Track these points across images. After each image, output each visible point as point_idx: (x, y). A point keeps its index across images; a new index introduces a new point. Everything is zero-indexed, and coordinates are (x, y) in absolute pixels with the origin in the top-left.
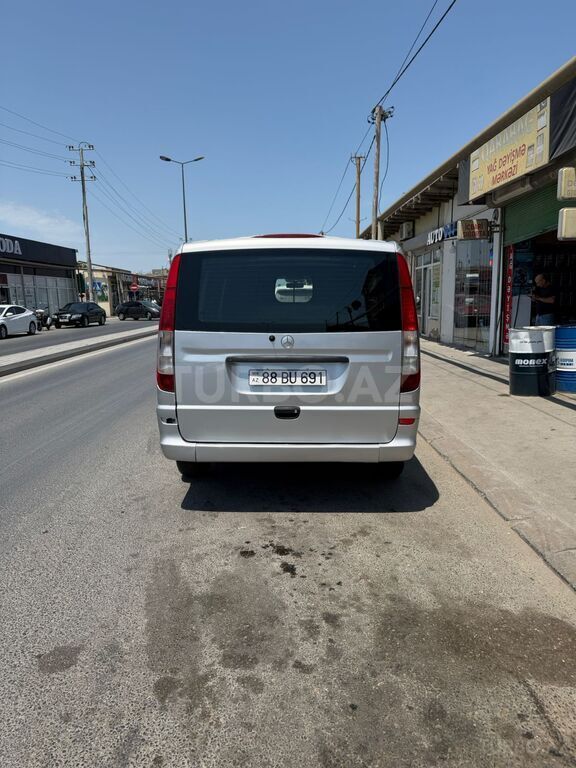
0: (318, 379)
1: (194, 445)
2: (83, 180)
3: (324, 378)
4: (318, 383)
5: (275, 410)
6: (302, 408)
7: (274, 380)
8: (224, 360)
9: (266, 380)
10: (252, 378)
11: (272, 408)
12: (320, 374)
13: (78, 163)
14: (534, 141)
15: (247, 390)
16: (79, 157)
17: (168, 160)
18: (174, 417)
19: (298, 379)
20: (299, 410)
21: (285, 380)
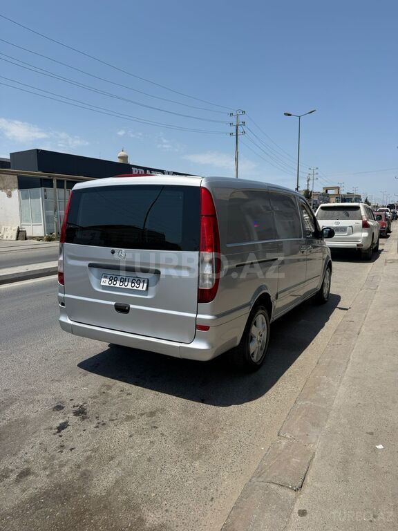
0: (141, 285)
2: (237, 135)
3: (145, 285)
4: (141, 288)
5: (115, 305)
6: (131, 306)
7: (115, 283)
8: (87, 265)
9: (110, 282)
10: (103, 279)
11: (113, 303)
12: (144, 281)
13: (235, 124)
15: (99, 288)
16: (236, 120)
17: (290, 115)
18: (64, 302)
19: (130, 284)
20: (129, 308)
21: (122, 284)
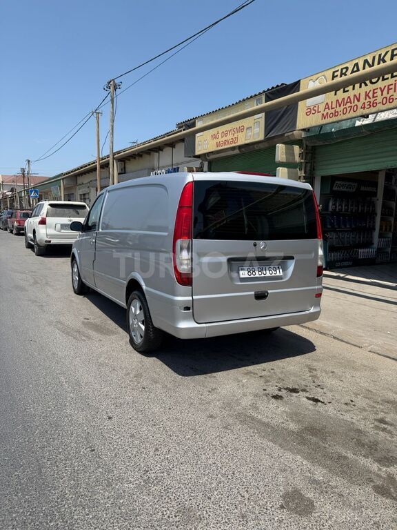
0: (278, 271)
1: (204, 325)
3: (281, 270)
4: (278, 274)
5: (255, 294)
6: (269, 291)
7: (254, 273)
9: (249, 274)
10: (241, 272)
11: (253, 293)
12: (279, 268)
14: (251, 125)
15: (238, 282)
18: (190, 306)
19: (268, 272)
20: (268, 293)
21: (260, 273)
